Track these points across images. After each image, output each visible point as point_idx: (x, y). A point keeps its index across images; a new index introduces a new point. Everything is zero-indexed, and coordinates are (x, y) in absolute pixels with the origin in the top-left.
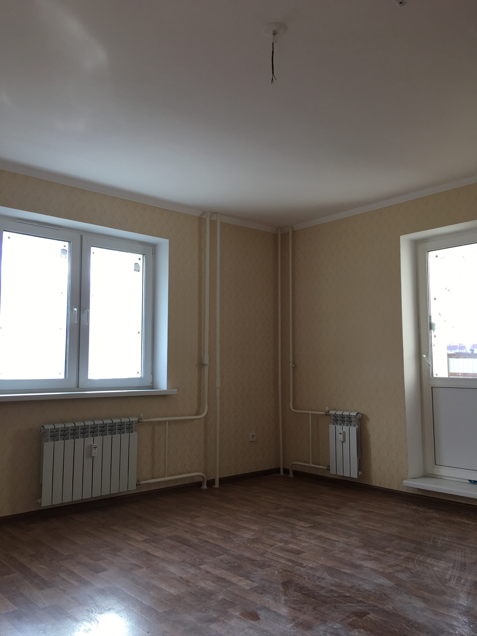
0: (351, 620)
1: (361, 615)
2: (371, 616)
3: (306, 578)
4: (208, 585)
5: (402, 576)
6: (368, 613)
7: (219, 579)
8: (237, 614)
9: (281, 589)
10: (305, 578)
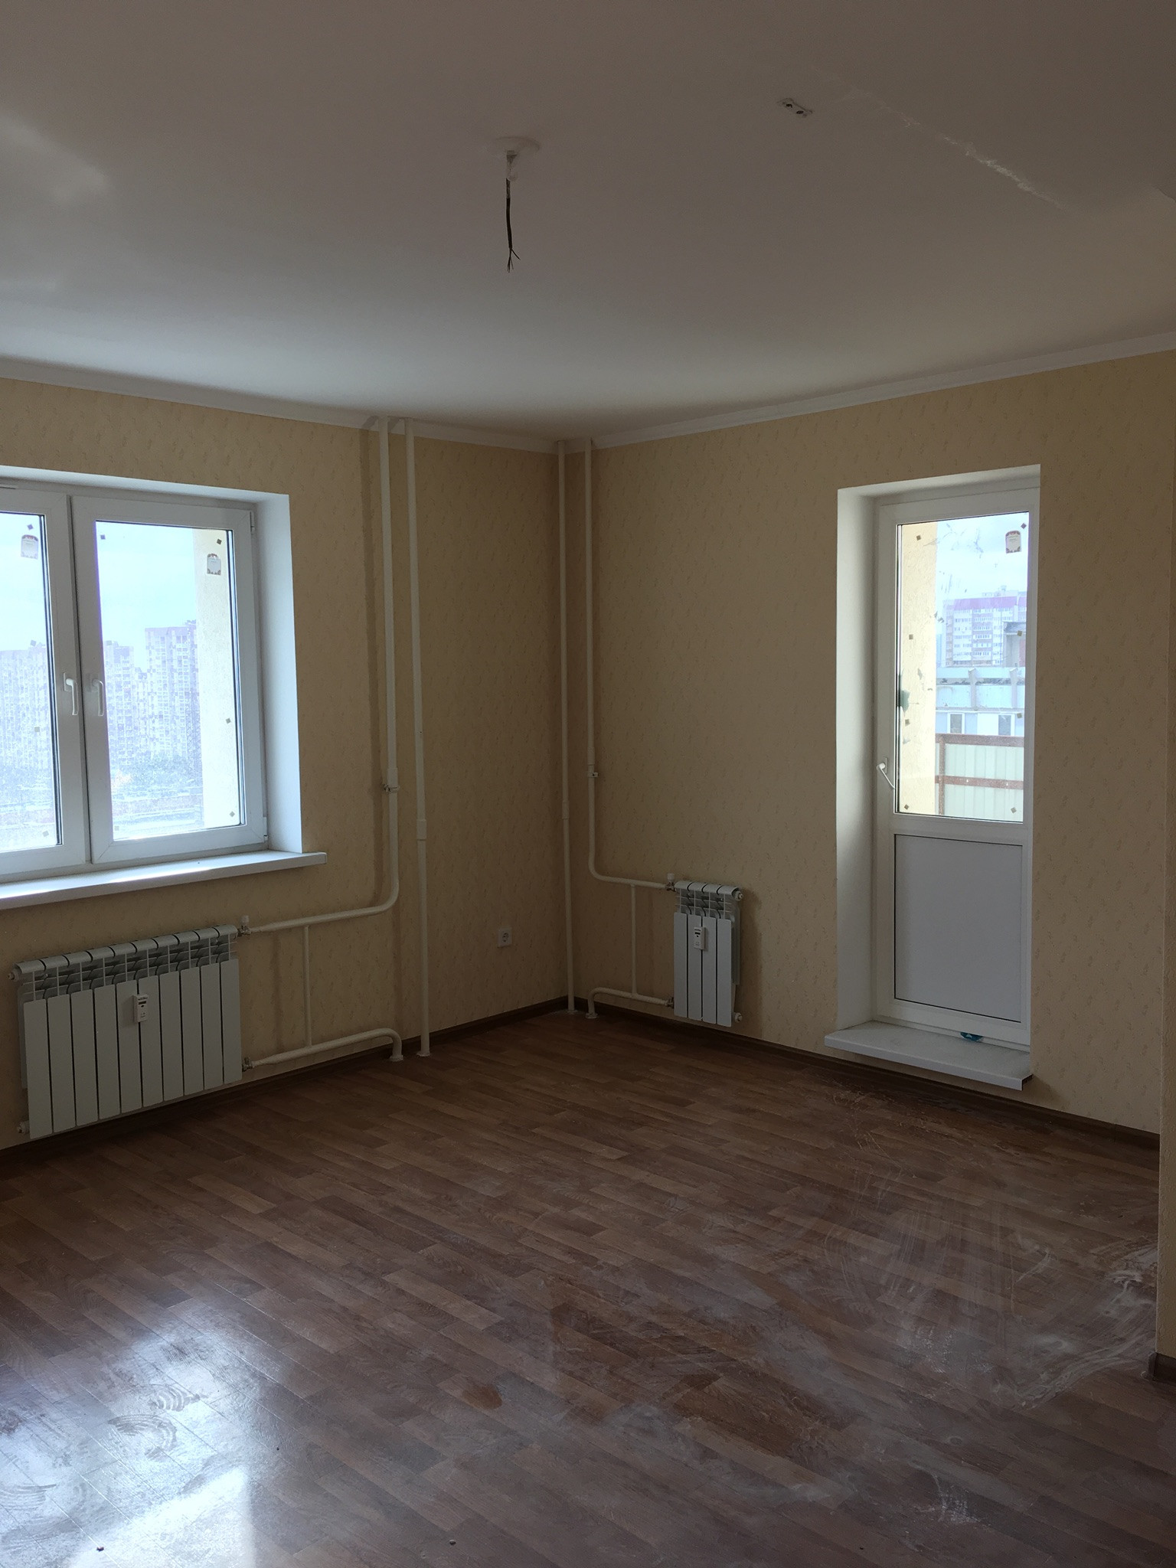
0: (680, 1395)
1: (700, 1381)
2: (722, 1384)
3: (601, 1295)
4: (398, 1324)
5: (793, 1281)
6: (716, 1378)
7: (425, 1308)
8: (457, 1393)
9: (549, 1326)
10: (599, 1297)
